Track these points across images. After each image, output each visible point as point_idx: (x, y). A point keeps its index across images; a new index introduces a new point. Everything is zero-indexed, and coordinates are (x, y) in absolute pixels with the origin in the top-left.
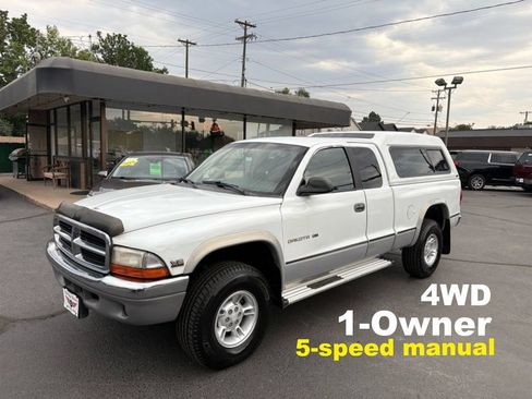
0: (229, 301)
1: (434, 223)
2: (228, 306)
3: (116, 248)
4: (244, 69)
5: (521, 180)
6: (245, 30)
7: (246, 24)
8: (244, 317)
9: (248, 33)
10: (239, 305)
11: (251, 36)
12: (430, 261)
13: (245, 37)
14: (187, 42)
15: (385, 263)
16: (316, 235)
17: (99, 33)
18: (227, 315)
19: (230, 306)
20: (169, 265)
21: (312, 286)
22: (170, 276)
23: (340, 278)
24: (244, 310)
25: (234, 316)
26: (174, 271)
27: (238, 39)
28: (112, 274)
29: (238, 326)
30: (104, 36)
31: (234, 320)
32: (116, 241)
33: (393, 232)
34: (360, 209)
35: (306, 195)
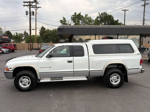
4: (144, 16)
6: (145, 2)
9: (146, 3)
11: (147, 4)
15: (86, 79)
16: (50, 67)
17: (99, 13)
22: (9, 70)
27: (142, 6)
30: (100, 14)
33: (87, 70)
34: (70, 62)
35: (49, 57)
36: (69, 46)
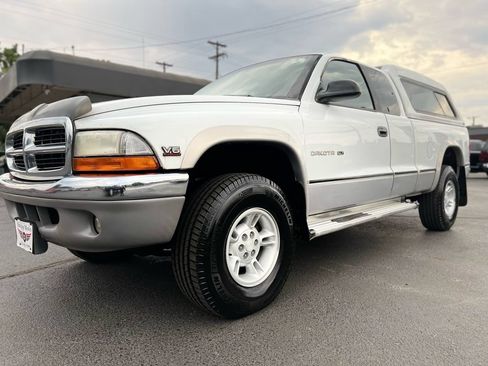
0: (243, 221)
2: (241, 229)
3: (79, 134)
6: (217, 49)
7: (218, 44)
8: (262, 249)
9: (220, 52)
10: (255, 230)
11: (223, 54)
12: (449, 211)
14: (164, 64)
16: (342, 153)
18: (240, 241)
19: (244, 229)
20: (160, 153)
21: (338, 220)
24: (261, 238)
25: (250, 245)
26: (168, 163)
29: (254, 260)
31: (250, 249)
32: (80, 124)
33: (415, 169)
34: (383, 133)
35: (326, 103)
36: (357, 65)
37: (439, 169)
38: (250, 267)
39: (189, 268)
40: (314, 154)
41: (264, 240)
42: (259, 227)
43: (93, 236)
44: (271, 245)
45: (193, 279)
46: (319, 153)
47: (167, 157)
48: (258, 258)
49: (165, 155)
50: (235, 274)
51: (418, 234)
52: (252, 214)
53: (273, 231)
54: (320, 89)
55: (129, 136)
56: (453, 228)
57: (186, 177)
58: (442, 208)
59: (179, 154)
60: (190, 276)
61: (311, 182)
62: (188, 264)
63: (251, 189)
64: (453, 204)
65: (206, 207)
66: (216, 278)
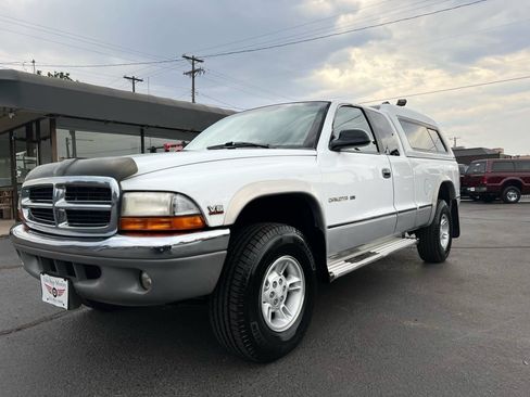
0: (273, 269)
1: (444, 203)
2: (272, 277)
3: (126, 195)
5: (472, 189)
6: (193, 64)
7: (194, 59)
8: (289, 294)
10: (283, 277)
11: (198, 70)
12: (444, 243)
13: (194, 72)
14: (133, 79)
16: (353, 198)
18: (271, 288)
19: (275, 276)
20: (206, 212)
21: (351, 261)
22: (206, 228)
23: (374, 254)
24: (288, 283)
25: (279, 291)
26: (213, 221)
27: (186, 74)
28: (122, 232)
29: (283, 305)
31: (279, 295)
32: (126, 185)
33: (414, 206)
34: (387, 175)
35: (338, 151)
36: (361, 109)
37: (435, 204)
38: (280, 312)
39: (229, 318)
40: (332, 200)
41: (291, 285)
42: (286, 274)
43: (142, 293)
44: (297, 290)
45: (233, 328)
46: (336, 200)
47: (212, 216)
48: (285, 303)
49: (211, 213)
50: (269, 320)
51: (417, 267)
52: (281, 262)
53: (298, 276)
54: (332, 137)
55: (178, 198)
56: (448, 259)
57: (227, 231)
58: (439, 241)
59: (222, 212)
60: (230, 326)
61: (330, 227)
62: (229, 314)
63: (281, 240)
64: (447, 237)
65: (244, 259)
66: (255, 326)
